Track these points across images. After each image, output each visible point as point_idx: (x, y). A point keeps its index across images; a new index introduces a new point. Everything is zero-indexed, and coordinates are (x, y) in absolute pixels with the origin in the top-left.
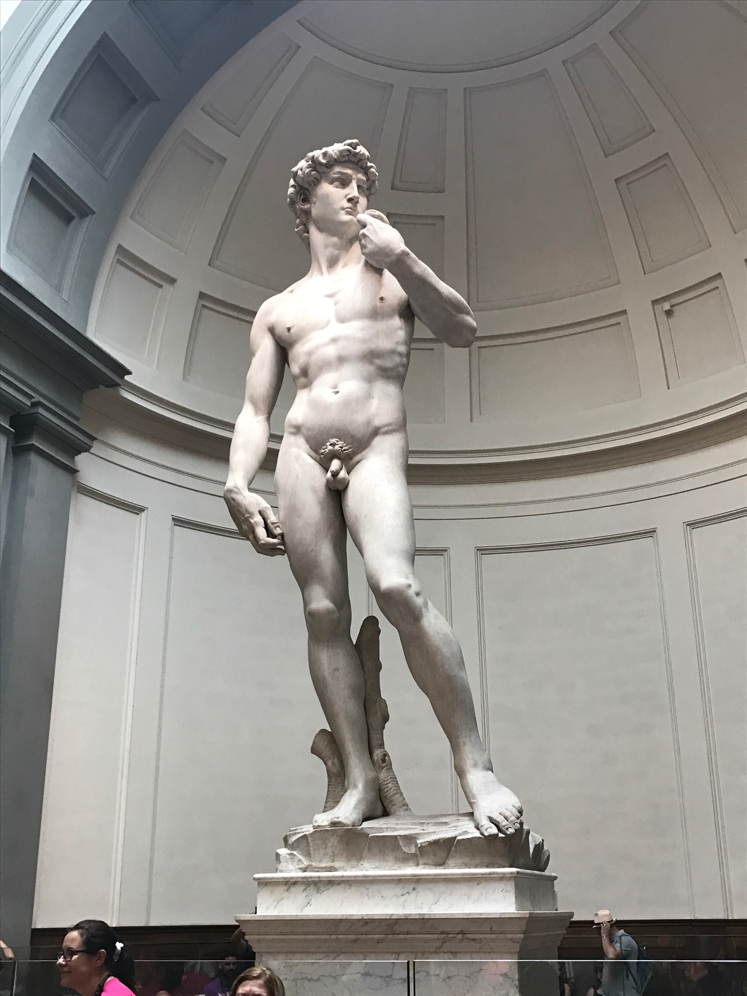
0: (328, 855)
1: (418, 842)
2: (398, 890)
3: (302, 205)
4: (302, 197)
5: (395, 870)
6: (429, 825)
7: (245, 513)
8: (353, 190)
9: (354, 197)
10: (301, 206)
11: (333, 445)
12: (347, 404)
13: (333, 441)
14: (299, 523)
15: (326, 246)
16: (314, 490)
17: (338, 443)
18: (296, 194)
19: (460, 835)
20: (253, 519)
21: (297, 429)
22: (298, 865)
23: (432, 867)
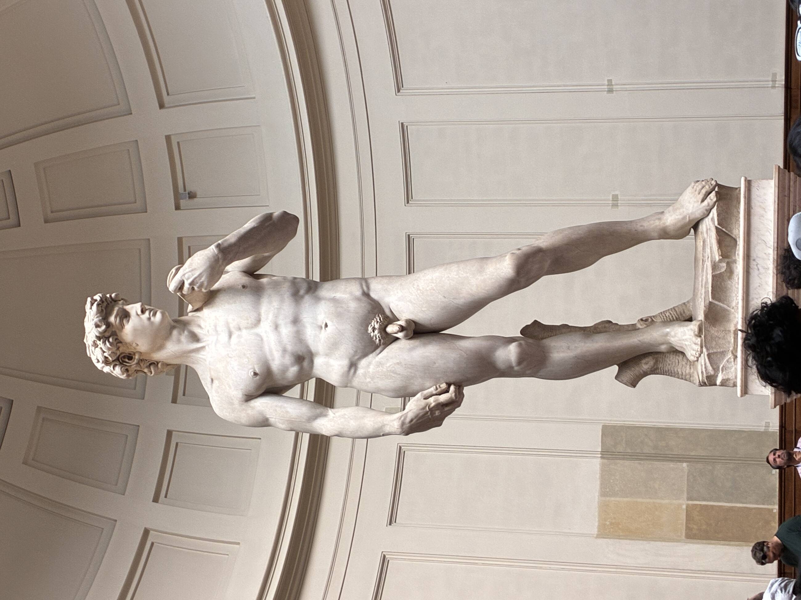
0: (724, 336)
1: (717, 259)
2: (754, 273)
3: (134, 361)
4: (127, 360)
5: (738, 279)
6: (704, 255)
7: (425, 410)
8: (134, 308)
9: (141, 306)
10: (134, 363)
11: (374, 329)
12: (339, 315)
13: (370, 329)
14: (440, 363)
15: (179, 341)
16: (411, 349)
17: (373, 325)
18: (122, 365)
19: (715, 224)
20: (431, 404)
21: (353, 365)
22: (731, 362)
23: (737, 248)
